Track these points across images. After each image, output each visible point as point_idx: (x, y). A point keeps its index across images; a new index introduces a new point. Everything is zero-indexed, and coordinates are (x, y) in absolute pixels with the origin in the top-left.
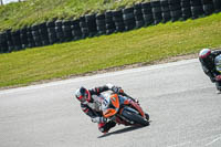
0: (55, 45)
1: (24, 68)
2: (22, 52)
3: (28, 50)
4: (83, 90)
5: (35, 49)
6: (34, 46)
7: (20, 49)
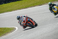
0: (18, 1)
1: (10, 7)
3: (11, 3)
5: (13, 2)
7: (9, 3)
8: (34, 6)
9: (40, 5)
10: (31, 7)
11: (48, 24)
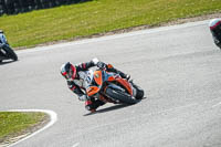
0: (62, 7)
1: (30, 30)
2: (28, 14)
4: (68, 66)
6: (40, 8)
7: (27, 10)
8: (128, 29)
9: (152, 26)
10: (114, 32)
11: (182, 104)
